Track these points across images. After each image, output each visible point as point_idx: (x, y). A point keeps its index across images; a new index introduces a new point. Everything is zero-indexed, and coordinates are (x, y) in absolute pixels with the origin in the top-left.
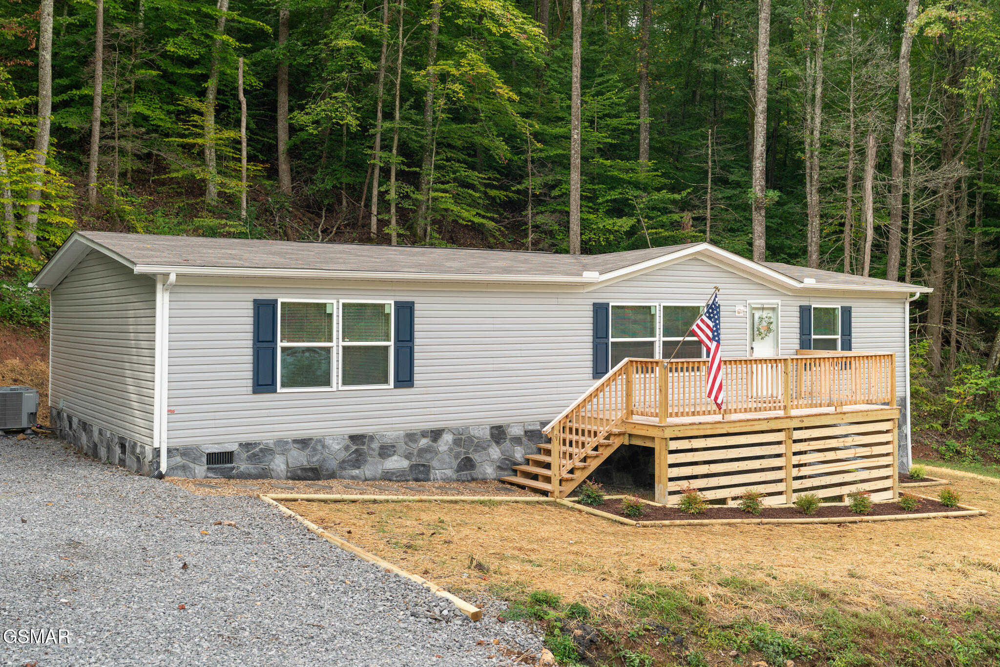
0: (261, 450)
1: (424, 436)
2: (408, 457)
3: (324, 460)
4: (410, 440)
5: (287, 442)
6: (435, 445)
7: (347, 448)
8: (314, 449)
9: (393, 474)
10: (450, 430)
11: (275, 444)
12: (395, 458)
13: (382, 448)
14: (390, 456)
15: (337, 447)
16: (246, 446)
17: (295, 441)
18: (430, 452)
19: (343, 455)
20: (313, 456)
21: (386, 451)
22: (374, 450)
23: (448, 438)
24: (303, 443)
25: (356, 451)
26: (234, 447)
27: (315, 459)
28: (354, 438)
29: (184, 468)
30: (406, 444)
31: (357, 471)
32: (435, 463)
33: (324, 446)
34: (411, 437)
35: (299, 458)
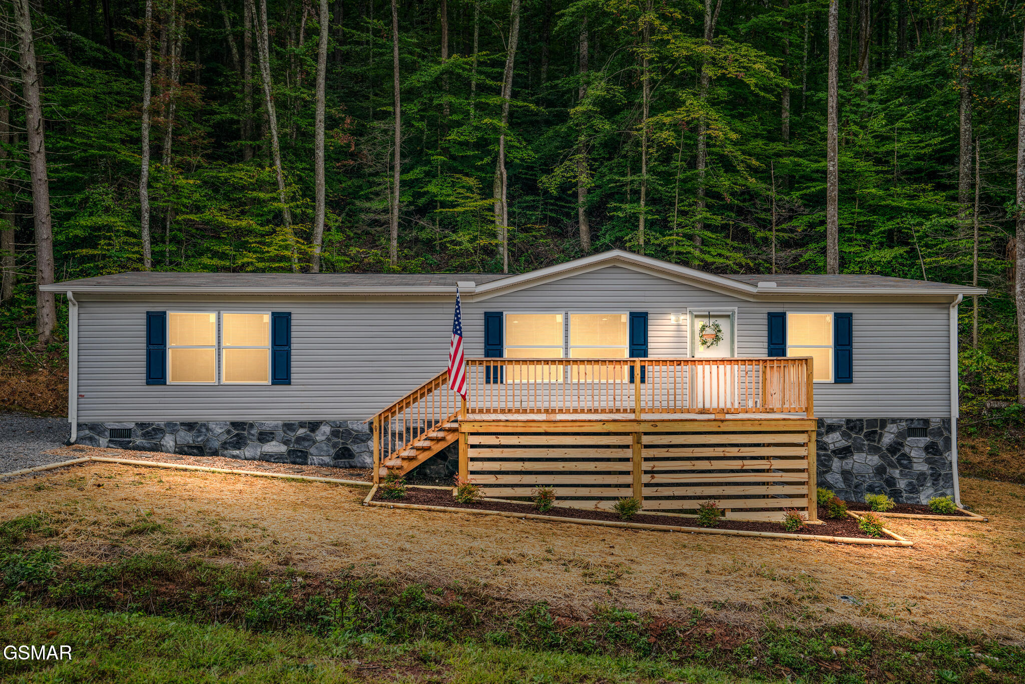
0: (154, 429)
1: (301, 427)
2: (286, 442)
3: (208, 440)
4: (288, 429)
5: (176, 424)
6: (312, 434)
7: (228, 432)
8: (199, 431)
9: (271, 456)
10: (327, 423)
11: (165, 425)
12: (274, 443)
13: (261, 434)
14: (268, 441)
15: (220, 431)
16: (141, 425)
17: (182, 424)
18: (308, 440)
19: (225, 437)
20: (198, 437)
21: (265, 437)
22: (253, 435)
23: (326, 429)
24: (190, 426)
25: (237, 435)
26: (132, 426)
27: (199, 439)
28: (234, 424)
29: (91, 439)
30: (285, 432)
31: (238, 452)
32: (312, 450)
33: (208, 429)
34: (289, 426)
35: (186, 437)
